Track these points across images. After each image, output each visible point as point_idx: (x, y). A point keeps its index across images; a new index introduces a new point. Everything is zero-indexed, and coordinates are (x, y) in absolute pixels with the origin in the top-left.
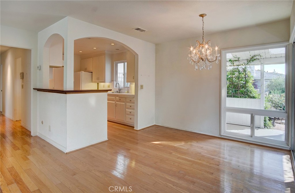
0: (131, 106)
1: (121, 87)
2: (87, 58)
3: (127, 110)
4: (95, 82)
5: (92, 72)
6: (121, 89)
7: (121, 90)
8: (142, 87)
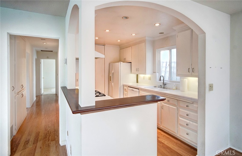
0: (188, 114)
1: (167, 81)
2: (126, 48)
3: (180, 118)
4: (134, 73)
5: (131, 63)
6: (166, 83)
7: (166, 85)
8: (211, 87)
